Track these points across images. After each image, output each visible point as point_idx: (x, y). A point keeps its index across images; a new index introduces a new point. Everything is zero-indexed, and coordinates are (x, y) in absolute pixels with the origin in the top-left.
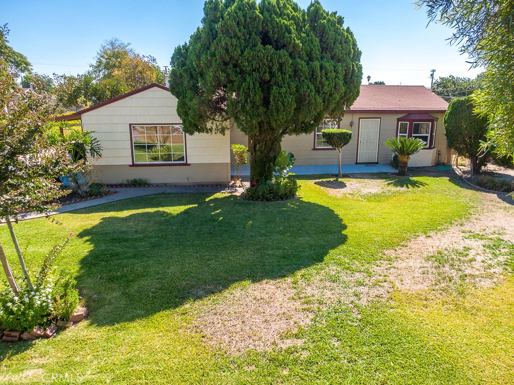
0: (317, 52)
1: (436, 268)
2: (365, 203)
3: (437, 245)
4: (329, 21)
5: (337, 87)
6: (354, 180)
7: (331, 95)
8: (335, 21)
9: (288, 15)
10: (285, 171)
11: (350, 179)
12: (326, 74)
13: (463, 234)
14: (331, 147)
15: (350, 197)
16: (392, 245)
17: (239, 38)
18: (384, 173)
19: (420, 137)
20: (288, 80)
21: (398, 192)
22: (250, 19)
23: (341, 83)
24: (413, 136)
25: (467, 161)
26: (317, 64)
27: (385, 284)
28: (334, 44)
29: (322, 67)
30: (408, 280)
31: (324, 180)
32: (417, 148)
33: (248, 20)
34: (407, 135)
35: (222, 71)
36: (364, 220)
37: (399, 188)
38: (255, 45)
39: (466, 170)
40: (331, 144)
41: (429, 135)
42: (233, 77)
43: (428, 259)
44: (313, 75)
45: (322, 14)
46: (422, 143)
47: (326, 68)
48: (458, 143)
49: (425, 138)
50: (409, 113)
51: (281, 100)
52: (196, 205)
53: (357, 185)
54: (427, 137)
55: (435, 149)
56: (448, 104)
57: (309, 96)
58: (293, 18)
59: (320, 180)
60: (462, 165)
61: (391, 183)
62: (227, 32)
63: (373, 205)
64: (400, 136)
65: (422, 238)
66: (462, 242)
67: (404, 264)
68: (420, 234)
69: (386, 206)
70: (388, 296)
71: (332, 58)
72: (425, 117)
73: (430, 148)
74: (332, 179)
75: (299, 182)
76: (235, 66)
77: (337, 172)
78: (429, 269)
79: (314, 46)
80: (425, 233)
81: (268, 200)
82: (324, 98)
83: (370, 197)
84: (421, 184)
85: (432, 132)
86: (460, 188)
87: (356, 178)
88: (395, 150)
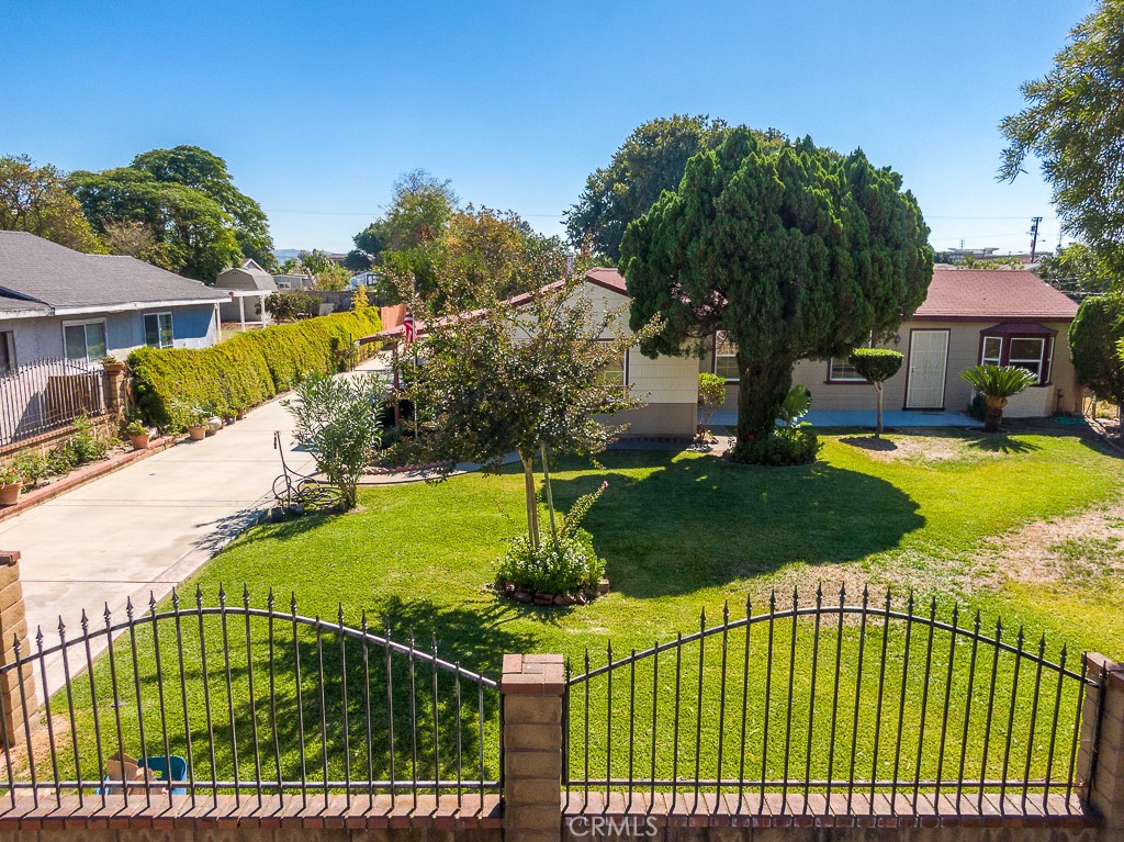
0: (864, 236)
1: (1066, 560)
2: (935, 473)
3: (1066, 533)
4: (881, 185)
5: (897, 288)
6: (908, 437)
7: (887, 301)
8: (891, 186)
9: (820, 180)
10: (795, 419)
11: (899, 436)
12: (880, 269)
13: (1108, 522)
14: (865, 380)
15: (908, 463)
16: (995, 532)
17: (750, 219)
18: (959, 427)
19: (1025, 365)
20: (822, 279)
21: (991, 459)
22: (767, 189)
23: (903, 281)
24: (1012, 364)
25: (1114, 410)
26: (866, 254)
27: (994, 574)
28: (890, 220)
29: (874, 259)
30: (1026, 572)
31: (856, 436)
32: (1020, 385)
33: (764, 191)
34: (999, 360)
35: (723, 267)
36: (943, 497)
37: (990, 453)
38: (773, 229)
39: (1112, 425)
40: (864, 374)
41: (1041, 361)
42: (738, 276)
43: (1053, 550)
44: (860, 270)
45: (871, 174)
46: (1028, 375)
47: (880, 261)
48: (1097, 378)
49: (1033, 368)
50: (1005, 322)
51: (813, 310)
52: (663, 468)
53: (915, 445)
54: (1037, 364)
55: (1052, 387)
56: (1078, 307)
57: (854, 303)
58: (828, 184)
59: (848, 437)
60: (1103, 417)
61: (975, 445)
62: (732, 212)
63: (950, 476)
64: (986, 361)
65: (1041, 524)
66: (1106, 532)
67: (1017, 555)
68: (1037, 518)
69: (974, 480)
70: (1000, 587)
71: (887, 242)
72: (1034, 329)
73: (1043, 384)
74: (868, 436)
75: (820, 439)
76: (743, 259)
77: (875, 424)
78: (1056, 561)
79: (861, 225)
80: (1045, 518)
81: (773, 465)
82: (877, 305)
83: (943, 466)
84: (1030, 446)
85: (1046, 357)
86: (1100, 456)
87: (910, 434)
88: (980, 388)
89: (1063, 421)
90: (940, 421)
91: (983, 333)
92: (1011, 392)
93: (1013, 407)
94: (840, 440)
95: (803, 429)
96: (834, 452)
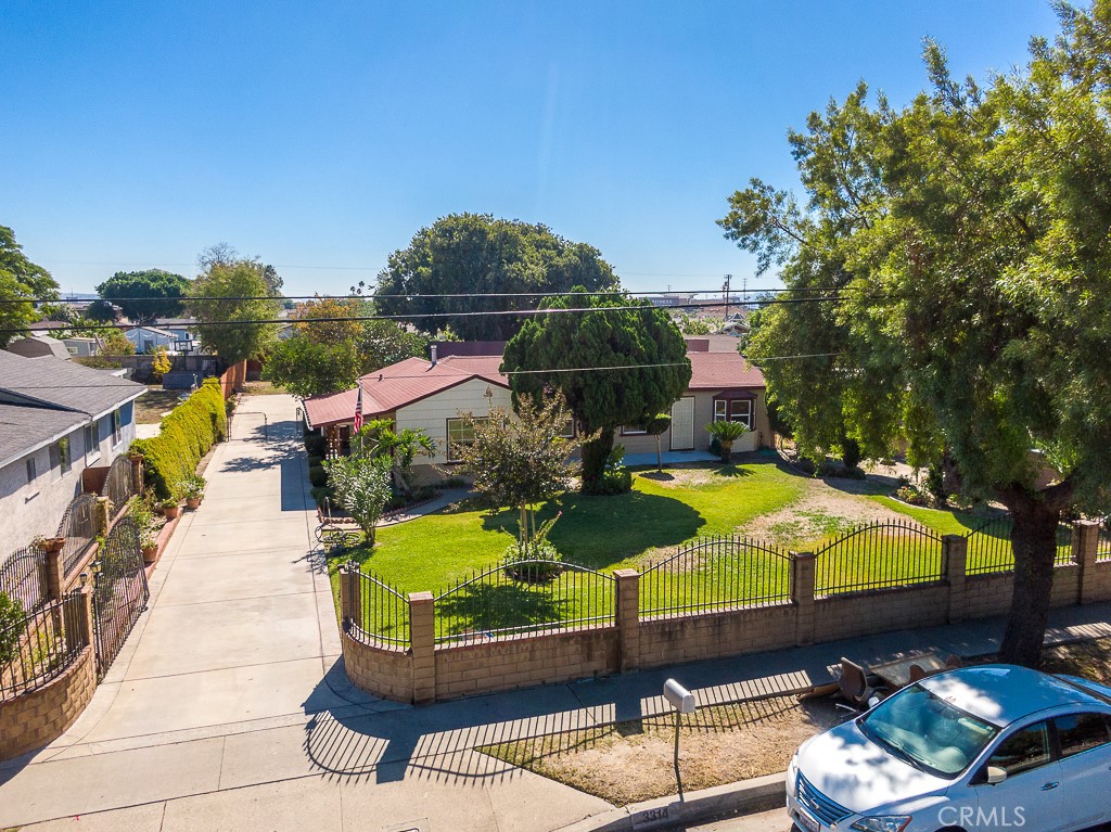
0: (656, 354)
1: (776, 534)
2: (701, 493)
3: (775, 521)
5: (675, 384)
6: (678, 470)
7: (671, 392)
10: (616, 464)
11: (673, 470)
13: (794, 513)
14: (645, 432)
15: (684, 487)
16: (741, 523)
18: (706, 462)
19: (741, 419)
21: (729, 482)
23: (678, 380)
24: (733, 417)
25: (792, 444)
31: (647, 472)
32: (740, 432)
34: (725, 415)
37: (727, 478)
39: (793, 454)
41: (749, 415)
44: (655, 376)
46: (744, 426)
49: (744, 420)
50: (726, 390)
53: (684, 476)
54: (747, 417)
55: (757, 431)
58: (633, 324)
59: (643, 472)
60: (787, 449)
61: (718, 473)
63: (710, 494)
64: (717, 416)
66: (793, 518)
67: (754, 533)
68: (760, 514)
69: (722, 496)
71: (667, 357)
72: (744, 394)
73: (752, 430)
74: (655, 471)
75: (635, 475)
77: (656, 463)
78: (772, 535)
80: (764, 514)
81: (610, 495)
83: (705, 488)
84: (749, 472)
85: (752, 411)
86: (788, 475)
87: (679, 468)
88: (715, 436)
89: (765, 454)
90: (694, 458)
91: (715, 398)
92: (735, 437)
93: (737, 446)
94: (641, 475)
95: (621, 470)
96: (642, 484)
